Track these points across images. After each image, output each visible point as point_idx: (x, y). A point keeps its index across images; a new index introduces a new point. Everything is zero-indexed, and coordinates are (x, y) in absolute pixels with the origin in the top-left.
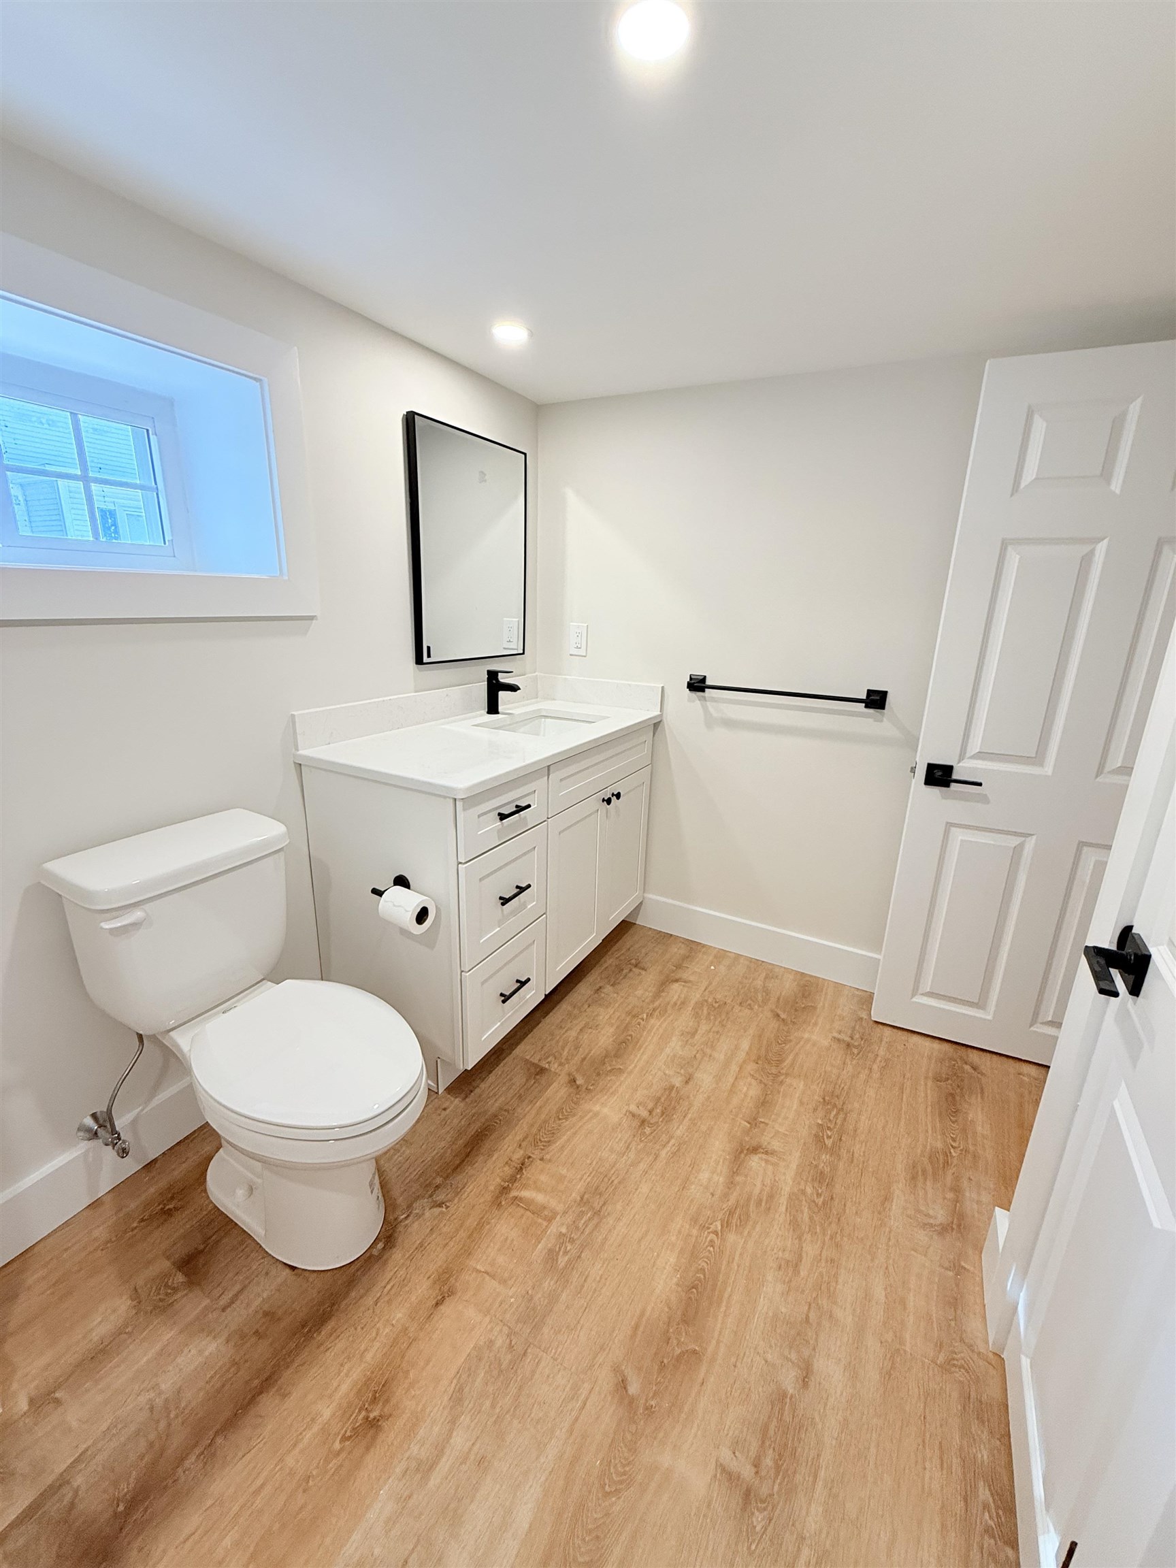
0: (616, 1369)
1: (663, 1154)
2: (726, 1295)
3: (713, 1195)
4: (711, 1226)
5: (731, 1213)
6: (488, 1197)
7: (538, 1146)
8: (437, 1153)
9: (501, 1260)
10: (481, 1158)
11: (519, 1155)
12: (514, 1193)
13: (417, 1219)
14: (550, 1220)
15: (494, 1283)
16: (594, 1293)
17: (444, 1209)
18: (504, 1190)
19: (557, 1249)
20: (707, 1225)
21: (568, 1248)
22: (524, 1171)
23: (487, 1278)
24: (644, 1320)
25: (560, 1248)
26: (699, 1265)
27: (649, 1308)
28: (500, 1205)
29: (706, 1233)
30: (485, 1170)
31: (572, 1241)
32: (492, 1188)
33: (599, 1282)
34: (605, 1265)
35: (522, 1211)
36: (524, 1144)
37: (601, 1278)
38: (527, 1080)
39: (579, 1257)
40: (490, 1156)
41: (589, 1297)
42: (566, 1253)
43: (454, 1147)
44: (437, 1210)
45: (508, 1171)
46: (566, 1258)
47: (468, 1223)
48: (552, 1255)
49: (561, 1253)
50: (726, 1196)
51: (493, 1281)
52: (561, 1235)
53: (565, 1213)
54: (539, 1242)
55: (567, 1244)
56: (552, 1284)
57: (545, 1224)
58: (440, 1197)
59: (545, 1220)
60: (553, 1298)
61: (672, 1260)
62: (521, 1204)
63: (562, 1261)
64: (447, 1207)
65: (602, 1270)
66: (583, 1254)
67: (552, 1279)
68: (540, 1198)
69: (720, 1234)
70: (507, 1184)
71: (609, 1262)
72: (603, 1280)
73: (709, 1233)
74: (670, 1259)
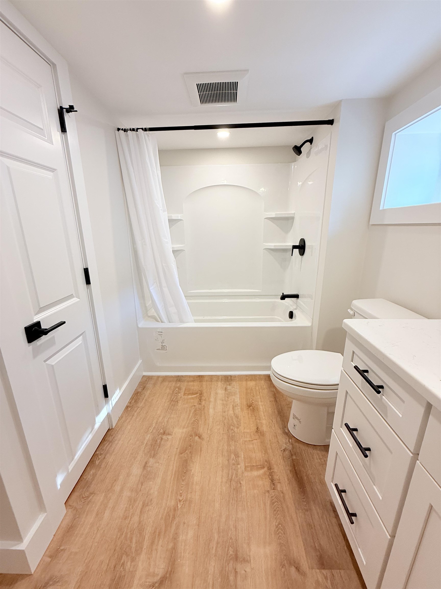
0: (203, 439)
1: (216, 536)
2: (173, 476)
3: (184, 523)
4: (182, 503)
5: (174, 517)
6: (273, 462)
7: (275, 497)
8: (307, 467)
9: (251, 446)
10: (290, 476)
11: (279, 487)
12: (266, 469)
13: (285, 443)
14: (246, 467)
15: (248, 439)
16: (218, 453)
17: (282, 449)
18: (270, 468)
19: (237, 458)
20: (185, 502)
21: (233, 461)
22: (270, 481)
23: (251, 440)
24: (199, 454)
25: (236, 459)
26: (185, 482)
27: (199, 457)
28: (266, 461)
29: (184, 499)
30: (284, 472)
31: (234, 464)
32: (275, 466)
33: (218, 456)
34: (218, 462)
35: (257, 464)
36: (282, 495)
37: (218, 458)
38: (320, 544)
39: (228, 460)
40: (288, 480)
41: (219, 451)
42: (233, 459)
43: (305, 474)
44: (283, 448)
45: (276, 477)
46: (232, 458)
47: (271, 450)
48: (237, 456)
49: (235, 458)
50: (178, 527)
51: (249, 440)
52: (238, 464)
53: (243, 473)
54: (244, 457)
55: (234, 462)
56: (232, 448)
57: (247, 465)
58: (287, 452)
59: (248, 466)
60: (229, 445)
61: (195, 478)
62: (260, 466)
63: (233, 456)
64: (281, 451)
65: (219, 461)
66: (227, 462)
67: (233, 450)
68: (255, 473)
69: (178, 501)
70: (271, 471)
71: (217, 464)
72: (217, 457)
73: (183, 499)
74: (196, 479)
